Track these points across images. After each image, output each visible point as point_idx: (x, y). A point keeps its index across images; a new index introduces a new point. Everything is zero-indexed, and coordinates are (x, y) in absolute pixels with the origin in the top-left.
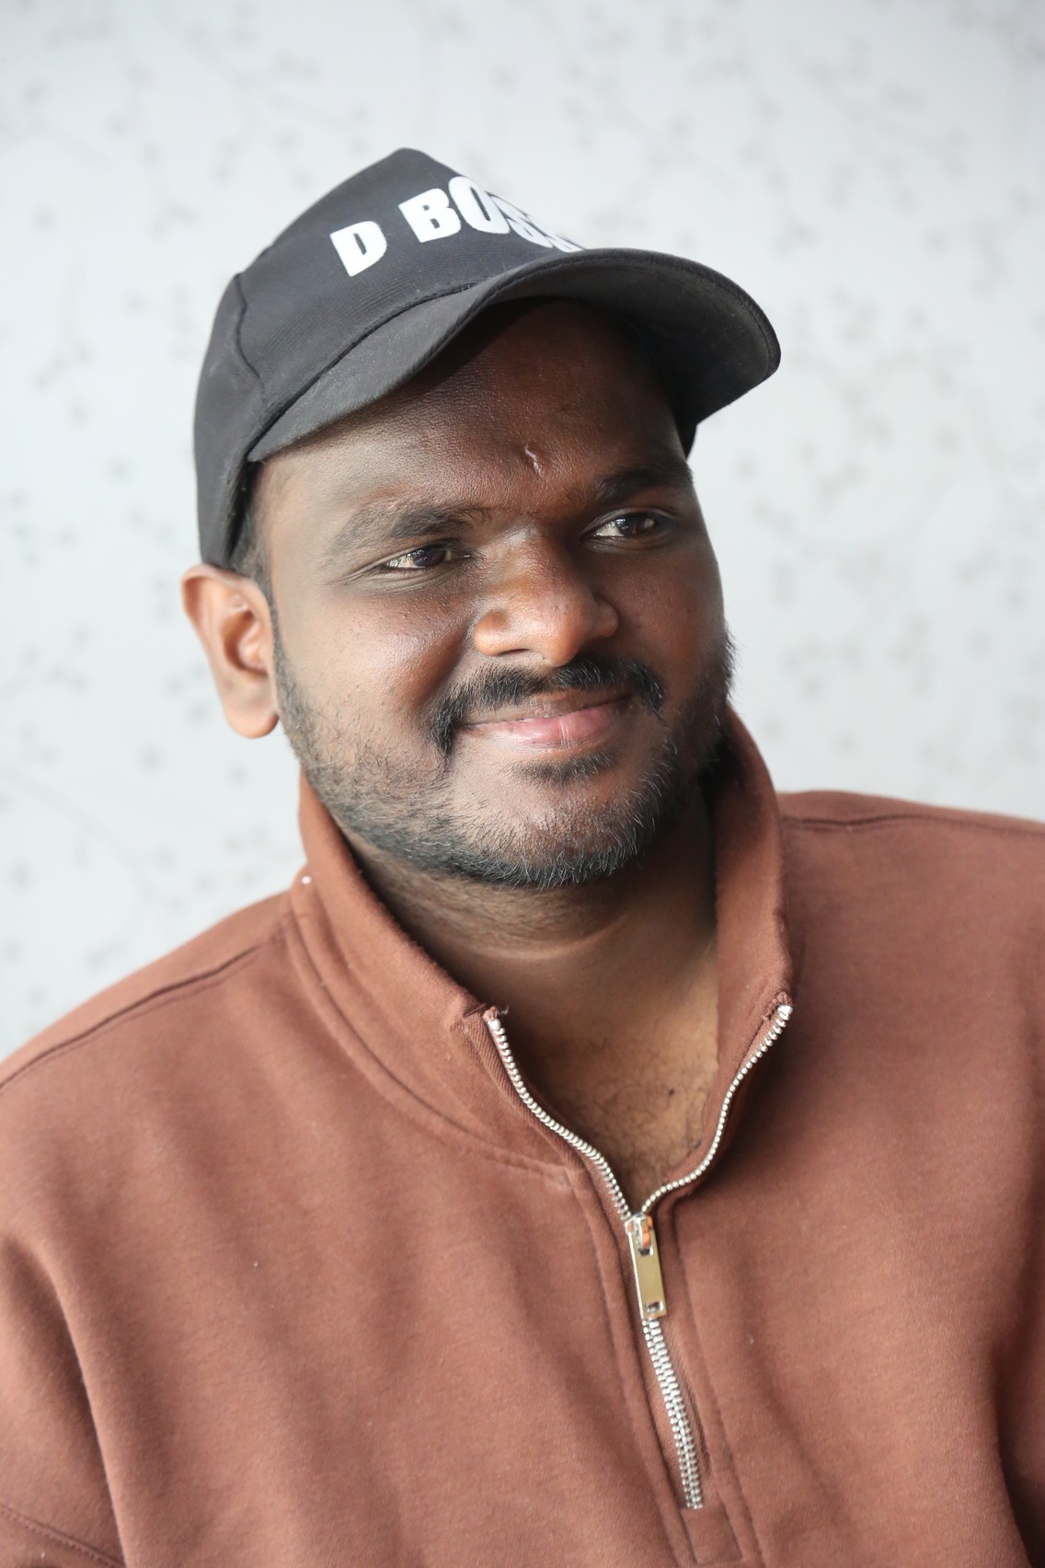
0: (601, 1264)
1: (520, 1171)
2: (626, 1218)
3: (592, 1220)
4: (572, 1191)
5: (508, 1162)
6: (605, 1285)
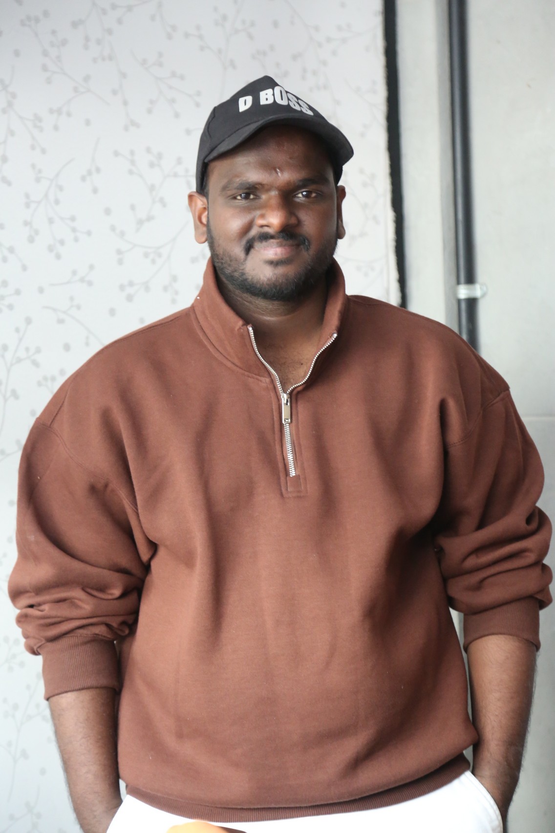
0: (274, 408)
2: (282, 394)
3: (272, 393)
6: (274, 413)
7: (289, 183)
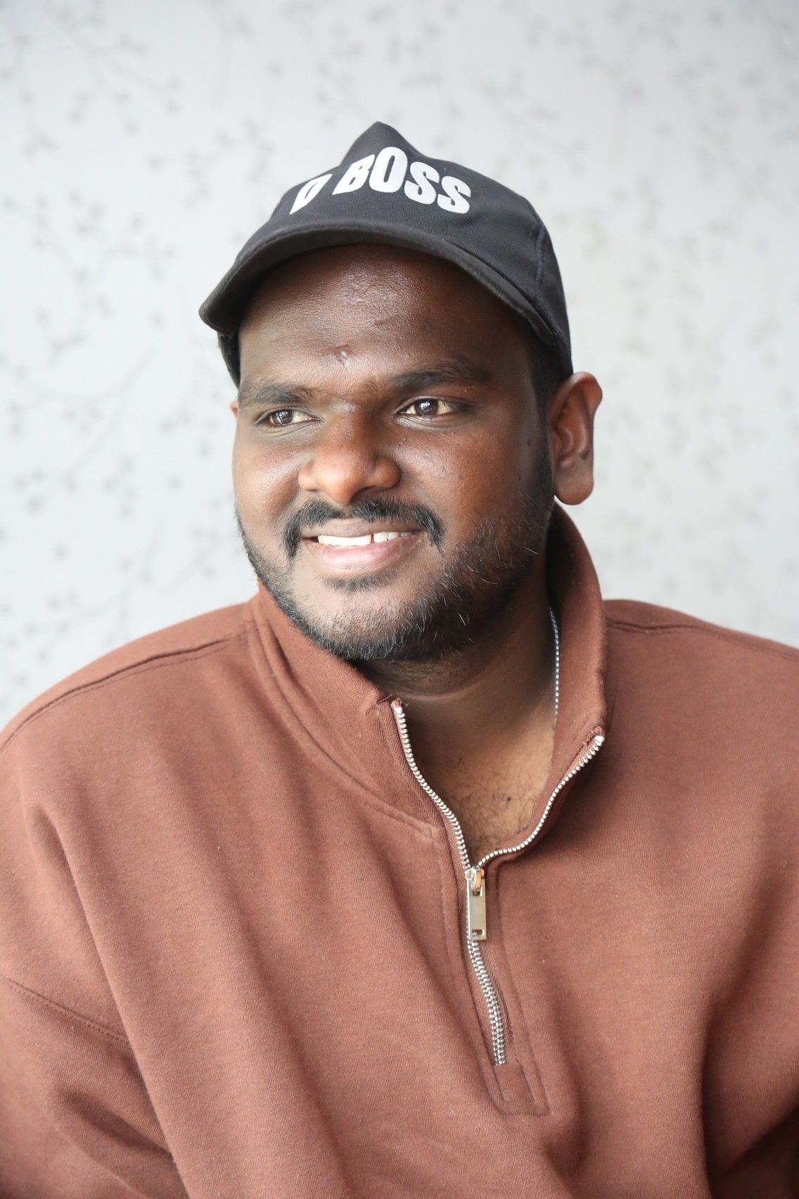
1: (399, 823)
2: (466, 867)
3: (443, 865)
4: (433, 843)
5: (391, 816)
6: (445, 912)
7: (370, 385)
